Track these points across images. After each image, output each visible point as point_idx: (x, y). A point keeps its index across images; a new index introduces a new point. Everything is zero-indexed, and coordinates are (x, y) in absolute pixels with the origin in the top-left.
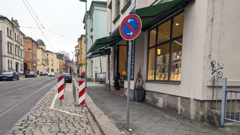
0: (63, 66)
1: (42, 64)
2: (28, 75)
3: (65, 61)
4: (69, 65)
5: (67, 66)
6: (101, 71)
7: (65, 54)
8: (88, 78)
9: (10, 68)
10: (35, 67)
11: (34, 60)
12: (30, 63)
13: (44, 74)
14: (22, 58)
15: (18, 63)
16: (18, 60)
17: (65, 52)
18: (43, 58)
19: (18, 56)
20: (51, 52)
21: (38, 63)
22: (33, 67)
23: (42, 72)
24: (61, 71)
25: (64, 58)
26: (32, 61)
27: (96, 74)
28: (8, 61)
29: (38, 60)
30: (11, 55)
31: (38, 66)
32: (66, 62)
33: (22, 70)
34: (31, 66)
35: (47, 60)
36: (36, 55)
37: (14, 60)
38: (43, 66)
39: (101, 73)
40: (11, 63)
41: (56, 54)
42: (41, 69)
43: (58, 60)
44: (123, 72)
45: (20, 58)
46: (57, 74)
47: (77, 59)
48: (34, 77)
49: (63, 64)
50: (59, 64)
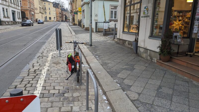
0: (59, 15)
1: (40, 12)
2: (24, 24)
3: (61, 9)
4: (64, 13)
5: (62, 15)
6: (105, 20)
7: (60, 3)
8: (86, 28)
9: (6, 16)
10: (33, 15)
11: (32, 9)
12: (28, 11)
13: (42, 22)
14: (19, 6)
15: (15, 11)
16: (15, 8)
17: (60, 1)
18: (41, 7)
19: (14, 4)
20: (48, 1)
21: (36, 11)
22: (31, 15)
23: (39, 20)
24: (57, 19)
25: (59, 6)
26: (29, 9)
27: (96, 23)
28: (3, 9)
29: (36, 9)
30: (6, 3)
31: (36, 14)
32: (62, 11)
33: (20, 18)
34: (29, 14)
35: (44, 9)
36: (34, 4)
37: (10, 8)
38: (41, 14)
39: (104, 22)
40: (7, 11)
41: (52, 3)
42: (39, 17)
43: (55, 9)
44: (175, 22)
45: (17, 6)
46: (54, 22)
47: (72, 7)
48: (30, 26)
49: (59, 12)
50: (55, 13)
